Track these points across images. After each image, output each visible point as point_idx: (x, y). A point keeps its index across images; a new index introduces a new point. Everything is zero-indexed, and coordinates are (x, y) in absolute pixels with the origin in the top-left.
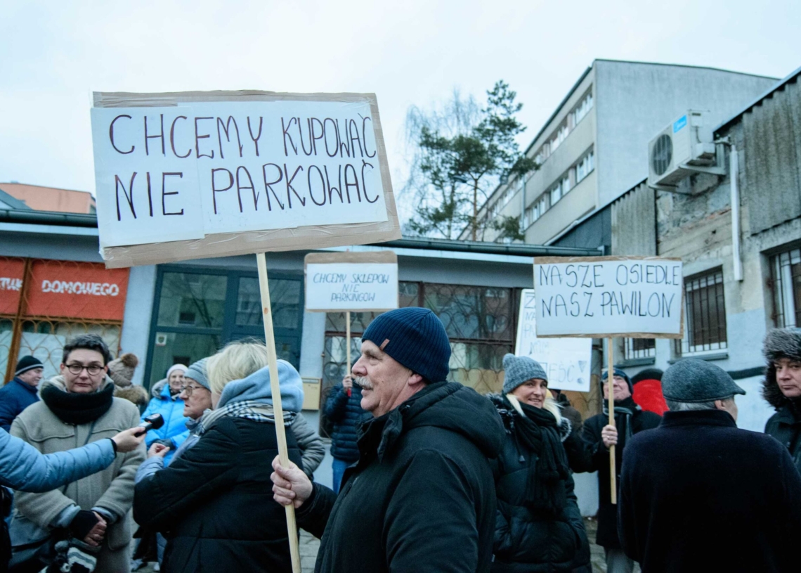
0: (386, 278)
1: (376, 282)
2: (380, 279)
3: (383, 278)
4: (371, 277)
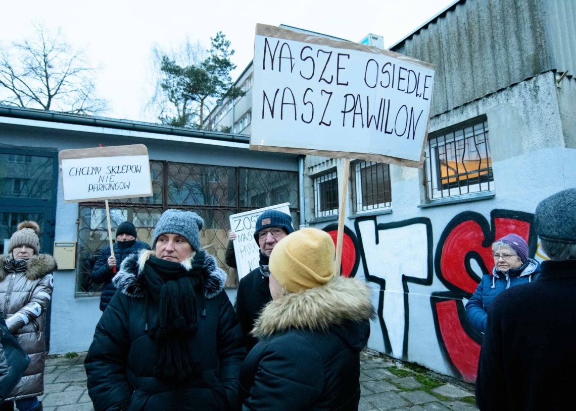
0: (139, 168)
1: (130, 172)
2: (134, 169)
3: (136, 168)
4: (125, 168)
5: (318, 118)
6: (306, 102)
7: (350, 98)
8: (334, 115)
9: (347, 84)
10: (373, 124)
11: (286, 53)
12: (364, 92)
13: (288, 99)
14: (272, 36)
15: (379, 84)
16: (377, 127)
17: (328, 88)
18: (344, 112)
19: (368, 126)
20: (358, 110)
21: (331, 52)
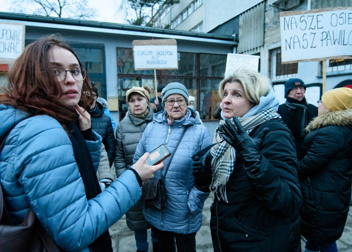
0: (172, 53)
1: (167, 55)
2: (169, 53)
3: (171, 53)
4: (165, 52)
5: (310, 45)
6: (304, 40)
7: (324, 34)
8: (317, 42)
9: (322, 28)
10: (337, 43)
11: (293, 21)
12: (331, 29)
13: (296, 40)
14: (287, 16)
15: (338, 24)
16: (339, 43)
17: (313, 31)
18: (322, 40)
19: (334, 44)
20: (329, 38)
21: (313, 16)
